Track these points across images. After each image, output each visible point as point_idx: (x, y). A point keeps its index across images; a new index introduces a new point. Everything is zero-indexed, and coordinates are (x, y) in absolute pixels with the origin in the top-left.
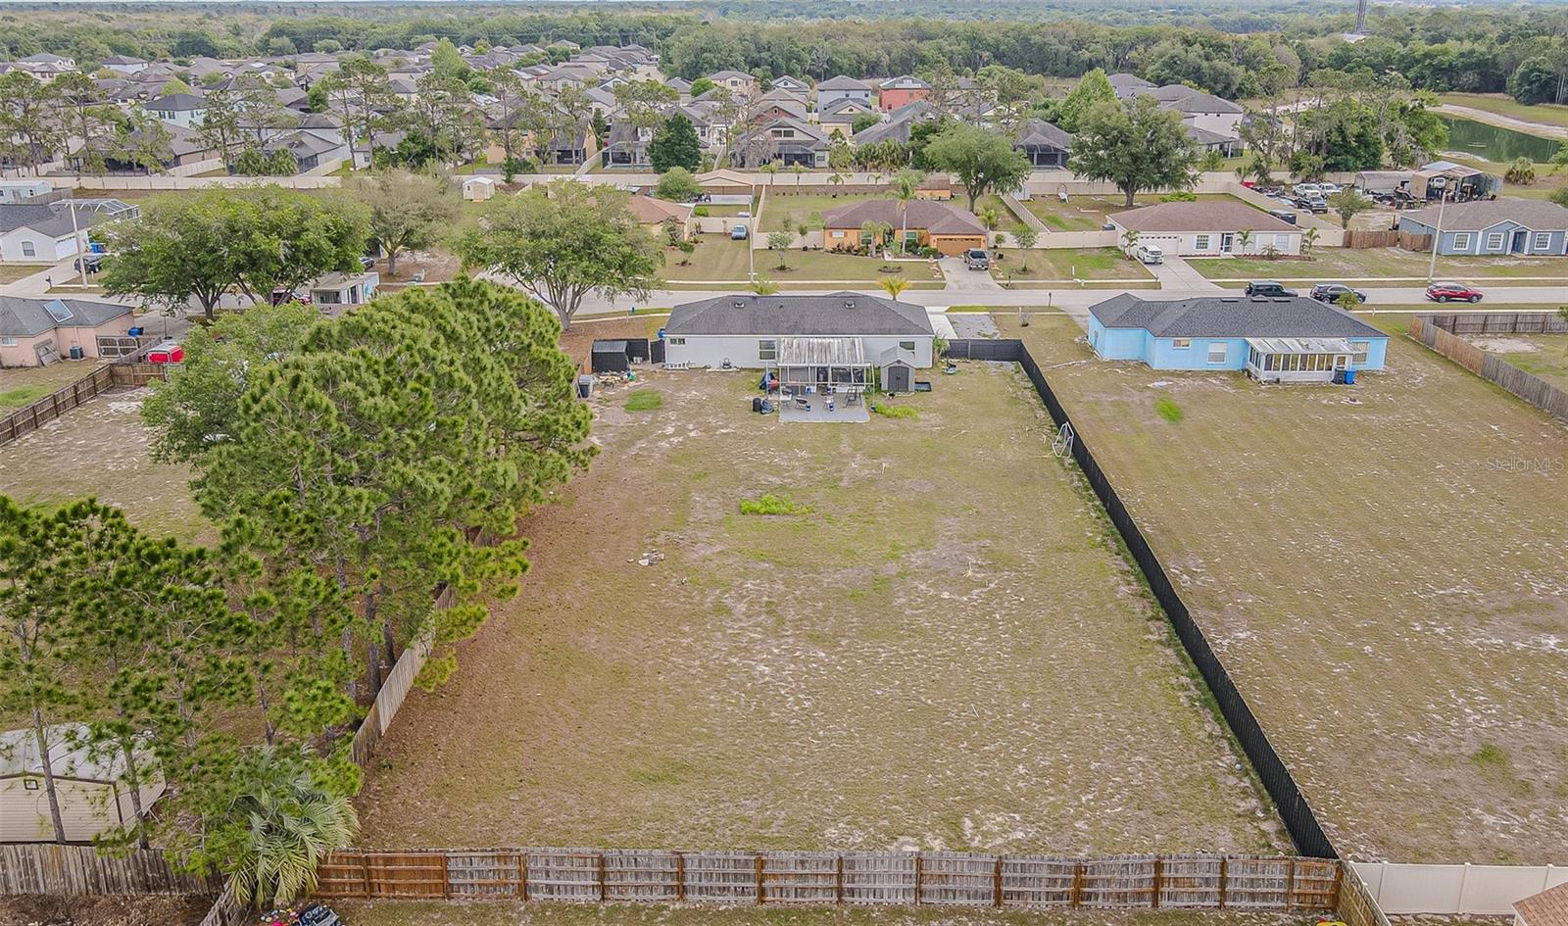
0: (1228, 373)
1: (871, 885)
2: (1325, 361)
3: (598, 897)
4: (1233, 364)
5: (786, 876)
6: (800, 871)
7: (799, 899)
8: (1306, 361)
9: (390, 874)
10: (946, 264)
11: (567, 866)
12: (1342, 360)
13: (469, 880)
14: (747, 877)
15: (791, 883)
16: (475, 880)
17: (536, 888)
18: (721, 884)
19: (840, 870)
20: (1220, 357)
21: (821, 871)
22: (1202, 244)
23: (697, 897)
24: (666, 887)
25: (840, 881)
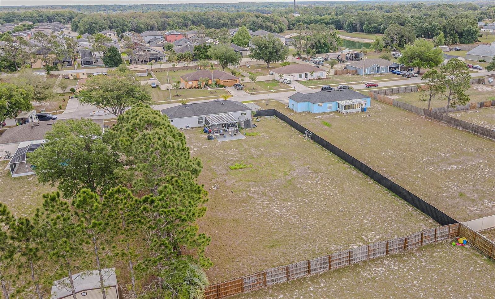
0: (333, 112)
1: (357, 257)
2: (358, 105)
3: (286, 279)
4: (333, 109)
5: (336, 260)
6: (340, 258)
7: (340, 266)
8: (354, 106)
9: (225, 289)
10: (228, 89)
11: (278, 273)
12: (362, 105)
13: (249, 285)
14: (326, 263)
15: (338, 261)
16: (251, 284)
17: (269, 282)
18: (320, 267)
19: (350, 255)
20: (330, 108)
21: (345, 256)
22: (300, 77)
23: (313, 272)
24: (305, 272)
25: (349, 258)
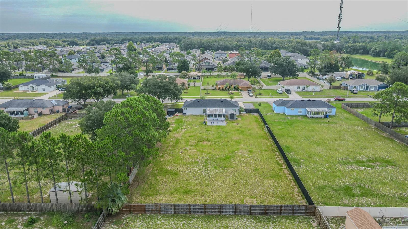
1: (226, 211)
3: (174, 213)
4: (303, 114)
6: (213, 208)
8: (318, 113)
9: (134, 208)
11: (168, 207)
12: (326, 113)
14: (202, 209)
15: (211, 210)
16: (150, 210)
17: (162, 211)
18: (197, 210)
20: (301, 112)
21: (216, 208)
22: (299, 88)
23: (193, 213)
24: (187, 211)
25: (220, 210)
